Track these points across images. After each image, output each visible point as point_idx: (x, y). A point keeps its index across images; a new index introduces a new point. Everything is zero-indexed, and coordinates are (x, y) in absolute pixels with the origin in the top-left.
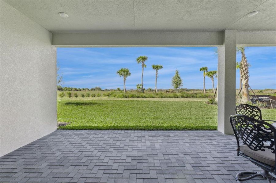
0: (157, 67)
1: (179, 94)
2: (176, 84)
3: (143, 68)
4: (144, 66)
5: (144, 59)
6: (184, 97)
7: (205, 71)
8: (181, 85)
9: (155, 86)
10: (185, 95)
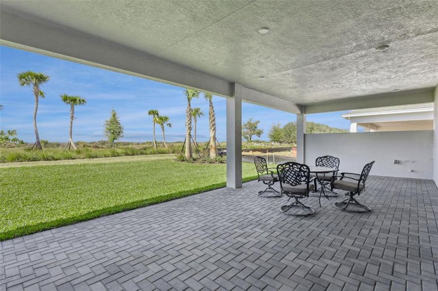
0: (74, 100)
1: (119, 151)
2: (113, 134)
3: (37, 97)
4: (39, 94)
5: (41, 79)
6: (129, 155)
7: (156, 116)
8: (121, 135)
9: (70, 136)
10: (129, 152)
